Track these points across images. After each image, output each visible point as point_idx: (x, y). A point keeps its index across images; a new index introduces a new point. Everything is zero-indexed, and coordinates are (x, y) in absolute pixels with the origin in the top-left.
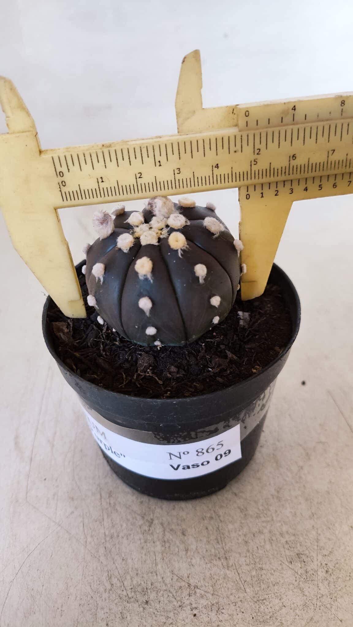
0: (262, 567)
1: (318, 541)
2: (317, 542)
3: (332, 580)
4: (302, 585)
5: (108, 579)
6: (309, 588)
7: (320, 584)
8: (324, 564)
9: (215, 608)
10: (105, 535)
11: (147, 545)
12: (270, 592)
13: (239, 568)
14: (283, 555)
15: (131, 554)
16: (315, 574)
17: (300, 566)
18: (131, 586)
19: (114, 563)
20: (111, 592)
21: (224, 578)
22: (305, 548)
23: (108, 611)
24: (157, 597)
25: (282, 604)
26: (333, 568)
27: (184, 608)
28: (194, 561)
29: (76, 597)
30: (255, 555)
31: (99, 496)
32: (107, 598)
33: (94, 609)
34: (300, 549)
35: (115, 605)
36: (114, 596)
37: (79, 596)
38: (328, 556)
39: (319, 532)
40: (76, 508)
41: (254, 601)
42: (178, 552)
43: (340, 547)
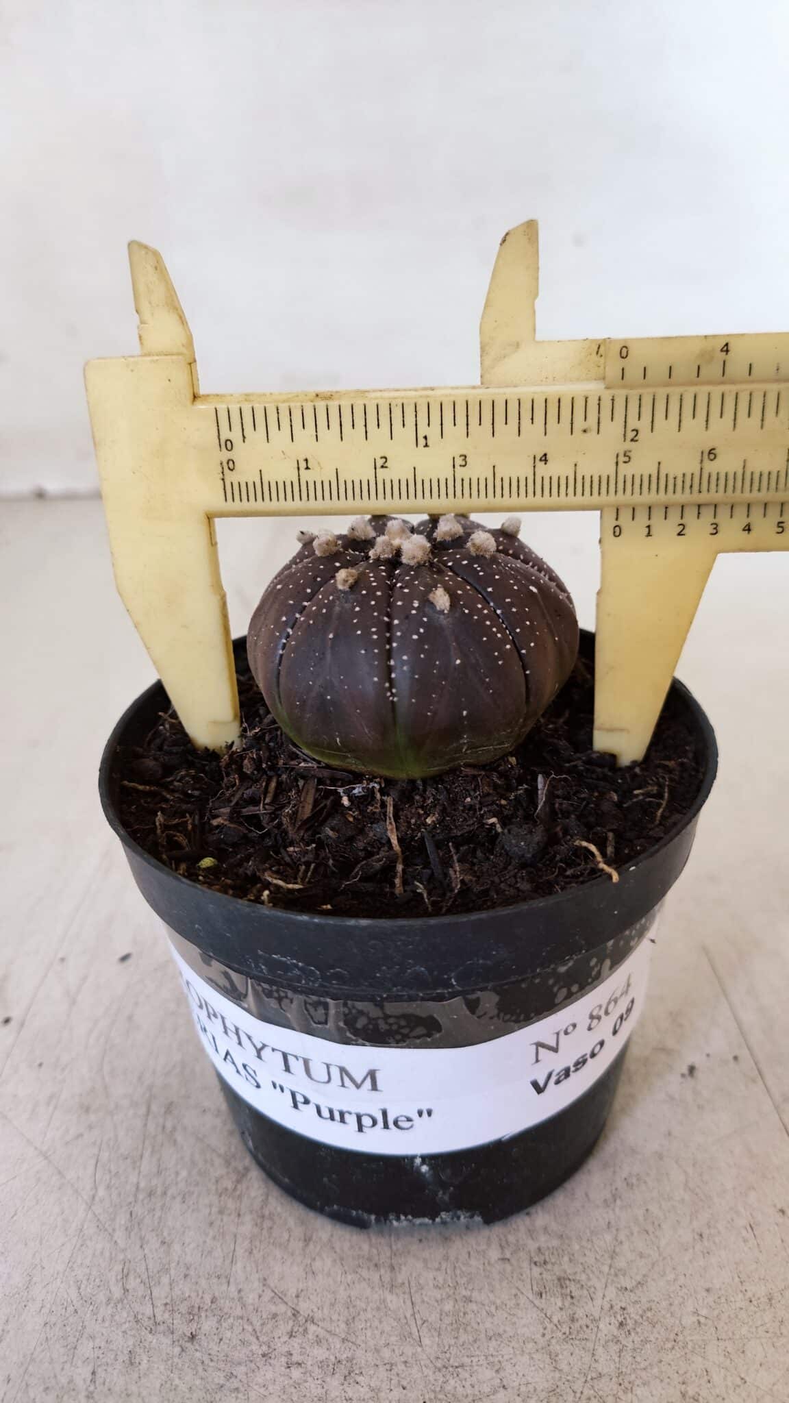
0: (471, 1296)
1: (613, 1255)
2: (612, 1258)
3: (630, 1346)
4: (556, 1347)
5: (119, 1277)
6: (572, 1354)
7: (600, 1350)
8: (617, 1308)
9: (342, 1370)
10: (137, 1188)
11: (222, 1220)
12: (477, 1353)
13: (416, 1292)
14: (524, 1276)
15: (184, 1232)
16: (591, 1326)
17: (559, 1304)
18: (166, 1298)
19: (141, 1247)
20: (120, 1306)
21: (378, 1309)
22: (579, 1268)
23: (103, 1344)
24: (217, 1329)
25: (499, 1381)
26: (637, 1317)
27: (272, 1361)
28: (318, 1265)
29: (42, 1307)
30: (461, 1269)
31: (143, 1110)
32: (108, 1318)
33: (75, 1337)
34: (567, 1267)
35: (120, 1334)
36: (125, 1315)
37: (48, 1306)
38: (631, 1291)
39: (622, 1237)
40: (90, 1127)
41: (435, 1366)
42: (289, 1240)
43: (663, 1275)
